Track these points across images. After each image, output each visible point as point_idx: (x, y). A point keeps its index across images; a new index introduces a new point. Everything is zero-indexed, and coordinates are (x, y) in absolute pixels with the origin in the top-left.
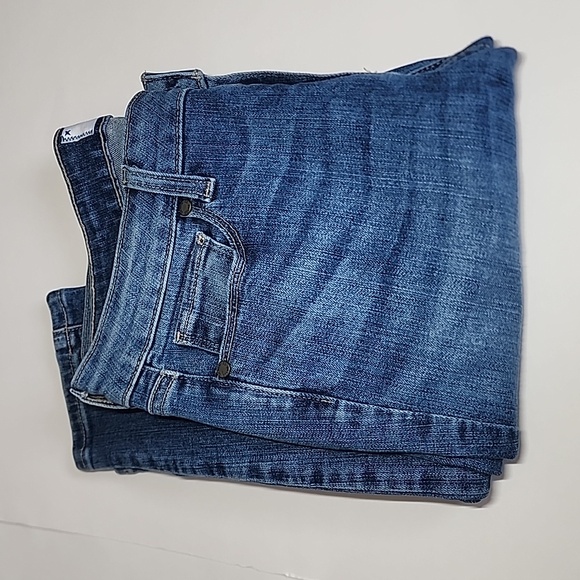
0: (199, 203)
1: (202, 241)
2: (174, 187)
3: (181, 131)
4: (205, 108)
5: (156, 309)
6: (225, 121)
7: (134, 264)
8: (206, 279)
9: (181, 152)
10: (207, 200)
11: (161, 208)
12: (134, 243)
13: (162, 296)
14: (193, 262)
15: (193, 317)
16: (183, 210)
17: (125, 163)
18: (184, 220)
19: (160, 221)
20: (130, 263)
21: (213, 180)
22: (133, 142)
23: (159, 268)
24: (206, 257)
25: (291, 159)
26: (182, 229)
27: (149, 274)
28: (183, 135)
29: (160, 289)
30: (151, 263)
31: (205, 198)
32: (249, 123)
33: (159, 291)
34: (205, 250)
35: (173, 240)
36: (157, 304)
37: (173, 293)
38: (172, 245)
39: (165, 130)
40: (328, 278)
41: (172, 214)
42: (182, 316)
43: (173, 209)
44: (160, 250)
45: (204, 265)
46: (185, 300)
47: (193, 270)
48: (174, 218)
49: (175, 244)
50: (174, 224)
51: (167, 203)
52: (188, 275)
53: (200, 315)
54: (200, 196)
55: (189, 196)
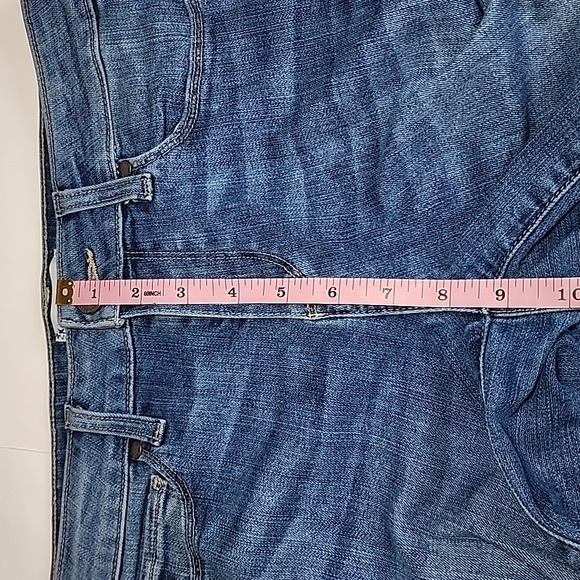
0: (148, 446)
1: (158, 486)
2: (123, 427)
3: (132, 372)
4: (155, 348)
5: (115, 561)
6: (173, 362)
7: (84, 513)
8: (167, 527)
9: (132, 393)
10: (156, 444)
11: (111, 451)
12: (81, 491)
13: (121, 546)
14: (151, 510)
15: (157, 568)
16: (134, 453)
17: (69, 403)
18: (136, 462)
19: (110, 464)
20: (79, 513)
21: (163, 421)
22: (80, 381)
23: (114, 514)
24: (165, 503)
25: (243, 405)
26: (135, 472)
27: (103, 523)
28: (135, 374)
29: (118, 538)
30: (103, 512)
31: (154, 441)
32: (197, 366)
33: (117, 542)
34: (163, 496)
35: (126, 484)
36: (116, 555)
37: (133, 542)
38: (126, 490)
39: (115, 371)
40: (279, 541)
41: (124, 456)
42: (145, 567)
43: (124, 450)
44: (113, 496)
45: (164, 513)
46: (145, 549)
47: (151, 518)
48: (126, 461)
49: (128, 487)
50: (126, 467)
51: (117, 445)
52: (147, 523)
53: (165, 564)
54: (149, 439)
55: (138, 438)
